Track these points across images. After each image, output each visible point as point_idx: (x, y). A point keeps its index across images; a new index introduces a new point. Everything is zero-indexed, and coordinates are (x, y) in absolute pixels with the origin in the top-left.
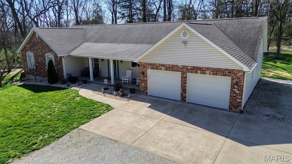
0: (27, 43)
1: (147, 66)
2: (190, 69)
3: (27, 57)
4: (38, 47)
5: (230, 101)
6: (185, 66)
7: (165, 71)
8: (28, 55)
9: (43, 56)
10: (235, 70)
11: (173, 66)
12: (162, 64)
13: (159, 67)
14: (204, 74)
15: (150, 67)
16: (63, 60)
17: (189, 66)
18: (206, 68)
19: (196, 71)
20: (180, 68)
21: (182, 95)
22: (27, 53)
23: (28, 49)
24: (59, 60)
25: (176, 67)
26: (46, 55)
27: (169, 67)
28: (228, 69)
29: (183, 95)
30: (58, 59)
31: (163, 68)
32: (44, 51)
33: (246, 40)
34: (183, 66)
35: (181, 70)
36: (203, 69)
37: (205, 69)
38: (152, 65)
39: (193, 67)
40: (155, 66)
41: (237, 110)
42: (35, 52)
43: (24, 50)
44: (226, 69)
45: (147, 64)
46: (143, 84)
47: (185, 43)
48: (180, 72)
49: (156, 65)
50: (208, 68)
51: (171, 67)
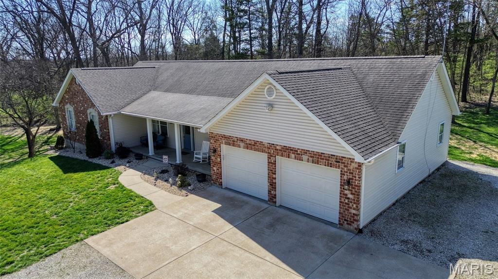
0: (66, 92)
1: (221, 139)
2: (280, 150)
3: (66, 113)
4: (79, 98)
5: (340, 210)
6: (272, 144)
7: (245, 149)
8: (67, 111)
9: (84, 112)
10: (345, 158)
11: (256, 143)
12: (240, 138)
13: (237, 142)
14: (300, 160)
15: (224, 141)
16: (110, 120)
17: (277, 145)
18: (302, 150)
19: (289, 154)
20: (265, 147)
21: (269, 192)
22: (66, 107)
23: (67, 101)
24: (104, 121)
25: (260, 144)
26: (88, 111)
27: (250, 144)
28: (334, 156)
29: (271, 192)
30: (103, 119)
31: (242, 144)
32: (86, 105)
33: (393, 99)
34: (270, 144)
35: (267, 150)
36: (299, 152)
37: (301, 152)
38: (226, 138)
39: (284, 146)
40: (231, 141)
41: (352, 227)
42: (75, 105)
43: (63, 101)
44: (331, 155)
45: (219, 136)
46: (215, 168)
47: (271, 106)
48: (266, 153)
49: (232, 139)
50: (304, 150)
51: (253, 144)
